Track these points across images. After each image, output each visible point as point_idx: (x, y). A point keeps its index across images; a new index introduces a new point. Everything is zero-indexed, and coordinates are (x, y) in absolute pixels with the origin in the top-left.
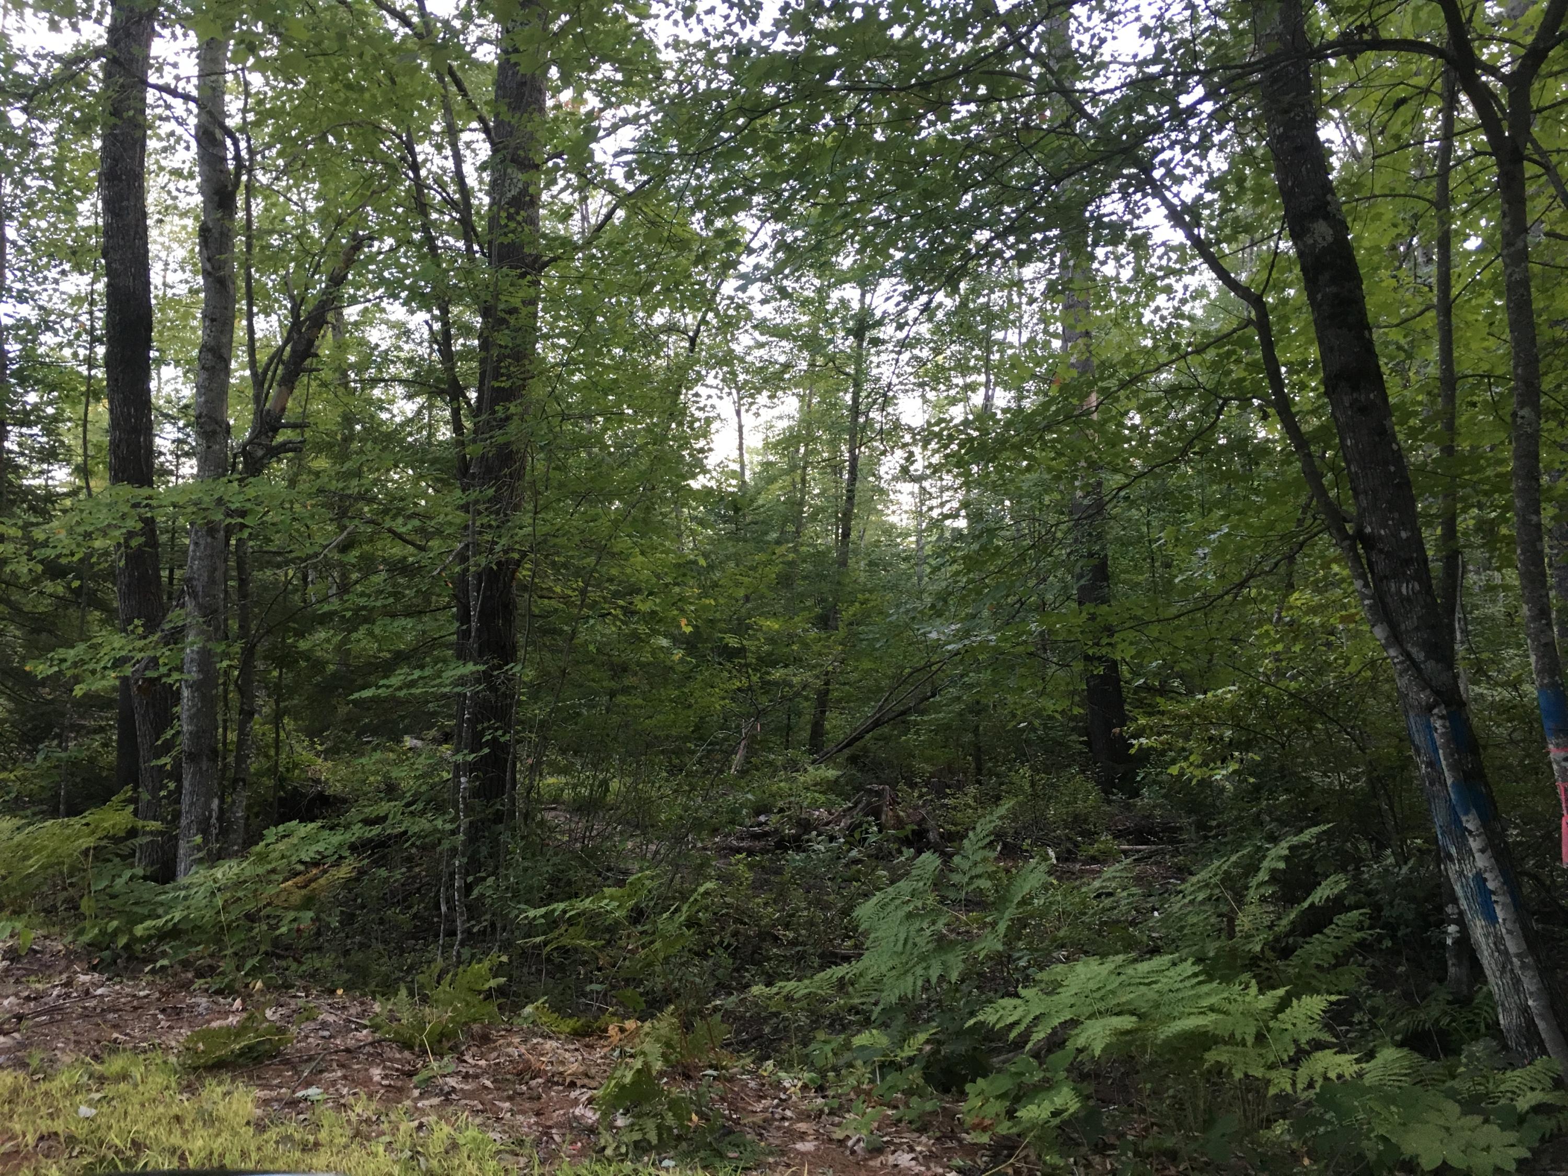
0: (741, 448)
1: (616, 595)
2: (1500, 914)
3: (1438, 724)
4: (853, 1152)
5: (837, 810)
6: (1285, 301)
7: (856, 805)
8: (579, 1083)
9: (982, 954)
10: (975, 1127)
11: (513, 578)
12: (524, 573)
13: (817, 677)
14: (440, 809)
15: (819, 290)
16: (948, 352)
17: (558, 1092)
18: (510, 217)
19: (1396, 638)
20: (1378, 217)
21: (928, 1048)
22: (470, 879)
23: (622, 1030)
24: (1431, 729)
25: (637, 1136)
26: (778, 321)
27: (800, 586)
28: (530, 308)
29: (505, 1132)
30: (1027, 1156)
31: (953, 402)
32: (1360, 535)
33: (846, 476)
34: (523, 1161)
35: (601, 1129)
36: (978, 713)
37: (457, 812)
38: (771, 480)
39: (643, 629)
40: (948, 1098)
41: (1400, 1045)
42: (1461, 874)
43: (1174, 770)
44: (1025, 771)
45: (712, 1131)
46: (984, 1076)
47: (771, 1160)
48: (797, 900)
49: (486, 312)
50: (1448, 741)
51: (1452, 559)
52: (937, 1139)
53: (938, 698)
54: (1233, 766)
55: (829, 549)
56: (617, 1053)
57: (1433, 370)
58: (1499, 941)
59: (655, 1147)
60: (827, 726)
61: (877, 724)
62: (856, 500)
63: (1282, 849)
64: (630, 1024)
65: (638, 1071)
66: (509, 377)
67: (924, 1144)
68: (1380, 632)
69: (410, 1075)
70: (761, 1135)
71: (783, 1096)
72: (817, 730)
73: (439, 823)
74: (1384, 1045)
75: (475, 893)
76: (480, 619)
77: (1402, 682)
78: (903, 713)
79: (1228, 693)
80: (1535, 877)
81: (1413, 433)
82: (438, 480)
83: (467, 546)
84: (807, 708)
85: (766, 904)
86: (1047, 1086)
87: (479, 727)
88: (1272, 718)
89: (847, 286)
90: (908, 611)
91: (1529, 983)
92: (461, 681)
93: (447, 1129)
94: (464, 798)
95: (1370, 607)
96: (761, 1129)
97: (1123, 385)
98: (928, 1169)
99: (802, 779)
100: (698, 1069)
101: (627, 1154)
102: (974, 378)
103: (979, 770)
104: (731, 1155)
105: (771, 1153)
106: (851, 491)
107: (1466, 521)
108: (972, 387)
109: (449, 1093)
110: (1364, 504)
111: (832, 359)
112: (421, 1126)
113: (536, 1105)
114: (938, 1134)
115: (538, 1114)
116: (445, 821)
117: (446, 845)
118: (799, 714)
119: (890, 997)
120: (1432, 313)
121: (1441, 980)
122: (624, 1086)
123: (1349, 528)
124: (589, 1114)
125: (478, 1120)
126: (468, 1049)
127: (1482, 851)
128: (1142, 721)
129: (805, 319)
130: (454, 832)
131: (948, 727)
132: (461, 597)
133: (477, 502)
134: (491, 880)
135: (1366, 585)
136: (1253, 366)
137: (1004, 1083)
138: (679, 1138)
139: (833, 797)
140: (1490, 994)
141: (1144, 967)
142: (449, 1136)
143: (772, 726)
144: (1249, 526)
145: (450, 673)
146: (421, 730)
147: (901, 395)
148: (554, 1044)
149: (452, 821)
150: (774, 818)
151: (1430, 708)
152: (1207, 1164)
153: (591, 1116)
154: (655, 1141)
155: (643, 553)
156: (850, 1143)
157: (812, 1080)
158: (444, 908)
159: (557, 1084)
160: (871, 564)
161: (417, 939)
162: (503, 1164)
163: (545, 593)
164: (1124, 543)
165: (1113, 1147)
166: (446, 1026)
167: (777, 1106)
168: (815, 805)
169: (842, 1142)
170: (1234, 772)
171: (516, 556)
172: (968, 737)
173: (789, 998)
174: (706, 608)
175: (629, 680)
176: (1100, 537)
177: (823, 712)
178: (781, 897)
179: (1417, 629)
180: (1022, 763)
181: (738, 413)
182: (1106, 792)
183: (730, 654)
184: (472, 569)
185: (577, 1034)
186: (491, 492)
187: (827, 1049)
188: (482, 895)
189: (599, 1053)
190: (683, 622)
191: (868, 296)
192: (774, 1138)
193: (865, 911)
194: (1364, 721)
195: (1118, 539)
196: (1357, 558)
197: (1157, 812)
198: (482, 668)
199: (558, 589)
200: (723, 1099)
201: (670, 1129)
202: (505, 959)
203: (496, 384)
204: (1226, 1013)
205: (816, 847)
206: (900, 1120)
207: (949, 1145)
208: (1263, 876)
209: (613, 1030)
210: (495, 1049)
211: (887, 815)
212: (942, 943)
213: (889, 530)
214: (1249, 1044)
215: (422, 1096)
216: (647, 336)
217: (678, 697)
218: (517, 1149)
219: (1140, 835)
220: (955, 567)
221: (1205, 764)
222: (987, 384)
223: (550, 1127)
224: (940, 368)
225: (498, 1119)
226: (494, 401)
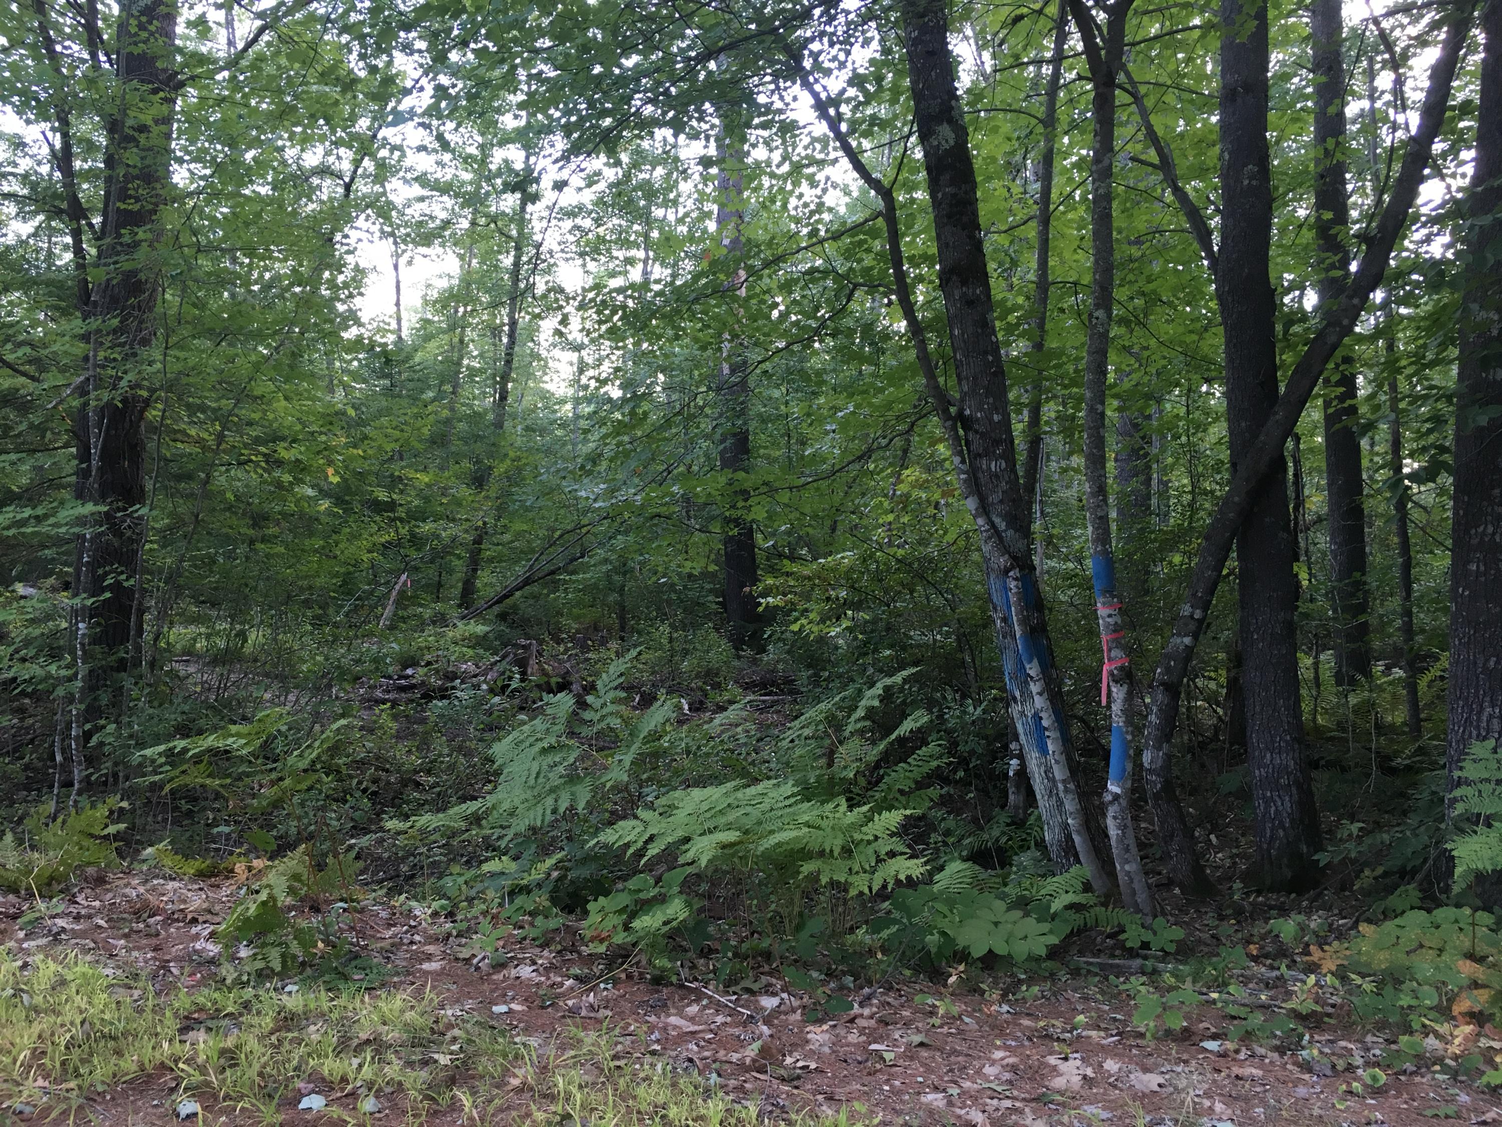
0: (398, 304)
1: (257, 441)
2: (1051, 748)
3: (1012, 584)
4: (477, 968)
5: (484, 664)
6: (913, 201)
7: (504, 657)
8: (201, 919)
9: (608, 785)
10: (592, 940)
11: (141, 417)
12: (153, 414)
13: (466, 531)
14: (54, 655)
15: (482, 147)
16: (610, 225)
17: (178, 929)
18: (141, 27)
19: (984, 509)
20: (995, 130)
21: (555, 874)
22: (88, 727)
23: (250, 869)
24: (1006, 589)
25: (260, 965)
26: (439, 175)
27: (456, 446)
28: (163, 128)
29: (119, 967)
30: (638, 963)
31: (613, 275)
32: (960, 415)
33: (505, 340)
34: (136, 993)
35: (222, 960)
36: (625, 574)
37: (74, 659)
38: (428, 338)
39: (287, 478)
40: (573, 917)
41: (965, 860)
42: (1022, 713)
43: (795, 627)
44: (665, 629)
45: (337, 957)
46: (606, 896)
47: (396, 979)
48: (440, 745)
49: (113, 127)
50: (1019, 599)
51: (1035, 443)
52: (559, 952)
53: (586, 559)
54: (845, 624)
55: (486, 411)
56: (243, 892)
57: (1032, 276)
58: (1048, 770)
59: (278, 974)
60: (478, 584)
61: (527, 582)
62: (515, 364)
63: (878, 689)
64: (258, 863)
65: (264, 903)
66: (137, 200)
67: (546, 957)
68: (971, 504)
69: (15, 917)
70: (388, 958)
71: (413, 923)
72: (468, 589)
73: (53, 669)
74: (952, 860)
75: (94, 741)
76: (101, 458)
77: (986, 548)
78: (553, 573)
79: (847, 558)
80: (1081, 720)
81: (1010, 329)
82: (56, 308)
83: (88, 379)
84: (459, 566)
85: (409, 752)
86: (662, 900)
87: (100, 571)
88: (881, 580)
89: (510, 146)
90: (558, 471)
91: (1070, 805)
92: (81, 521)
93: (52, 966)
94: (82, 644)
95: (965, 481)
96: (387, 954)
97: (767, 264)
98: (548, 978)
99: (451, 634)
100: (328, 902)
101: (249, 980)
102: (633, 253)
103: (622, 629)
104: (356, 977)
105: (397, 974)
106: (509, 355)
107: (1050, 410)
108: (630, 261)
109: (58, 933)
110: (966, 389)
111: (494, 219)
112: (25, 965)
113: (154, 941)
114: (559, 947)
115: (156, 949)
116: (59, 667)
117: (60, 692)
118: (451, 572)
119: (520, 825)
120: (1033, 224)
121: (1003, 807)
122: (248, 919)
123: (953, 410)
124: (210, 946)
125: (88, 958)
126: (81, 890)
127: (1040, 694)
128: (770, 581)
129: (467, 176)
130: (70, 679)
131: (595, 586)
132: (80, 436)
133: (98, 331)
134: (112, 727)
135: (963, 462)
136: (880, 256)
137: (622, 899)
138: (303, 964)
139: (481, 651)
140: (1039, 817)
141: (752, 790)
142: (56, 974)
143: (424, 582)
144: (870, 404)
145: (66, 513)
146: (38, 578)
147: (561, 263)
148: (176, 884)
149: (68, 667)
150: (421, 671)
151: (1006, 571)
152: (796, 961)
153: (213, 949)
154: (278, 968)
155: (286, 398)
156: (475, 961)
157: (442, 907)
158: (59, 758)
159: (178, 920)
160: (527, 429)
161: (29, 791)
162: (115, 997)
163: (179, 436)
164: (764, 420)
165: (717, 951)
166: (57, 869)
167: (406, 932)
168: (463, 659)
169: (467, 961)
170: (847, 628)
171: (145, 394)
172: (613, 597)
173: (423, 831)
174: (352, 458)
175: (272, 530)
176: (743, 413)
177: (475, 571)
178: (424, 745)
179: (1001, 502)
180: (662, 621)
181: (396, 267)
182: (737, 649)
183: (377, 507)
184: (93, 403)
185: (201, 875)
186: (115, 322)
187: (461, 880)
188: (101, 744)
189: (225, 891)
190: (330, 471)
191: (532, 159)
192: (401, 959)
193: (500, 749)
194: (956, 585)
195: (760, 415)
196: (957, 438)
197: (780, 666)
198: (104, 509)
199: (193, 432)
200: (352, 928)
201: (294, 957)
202: (125, 804)
203: (123, 206)
204: (819, 828)
205: (459, 694)
206: (524, 939)
207: (569, 956)
208: (860, 713)
209: (240, 868)
210: (108, 890)
211: (533, 666)
212: (572, 778)
213: (546, 396)
214: (836, 854)
215: (28, 937)
216: (299, 177)
217: (323, 548)
218: (132, 983)
219: (763, 685)
220: (604, 430)
221: (823, 621)
222: (645, 262)
223: (168, 961)
224: (601, 240)
225: (111, 956)
226: (119, 225)
